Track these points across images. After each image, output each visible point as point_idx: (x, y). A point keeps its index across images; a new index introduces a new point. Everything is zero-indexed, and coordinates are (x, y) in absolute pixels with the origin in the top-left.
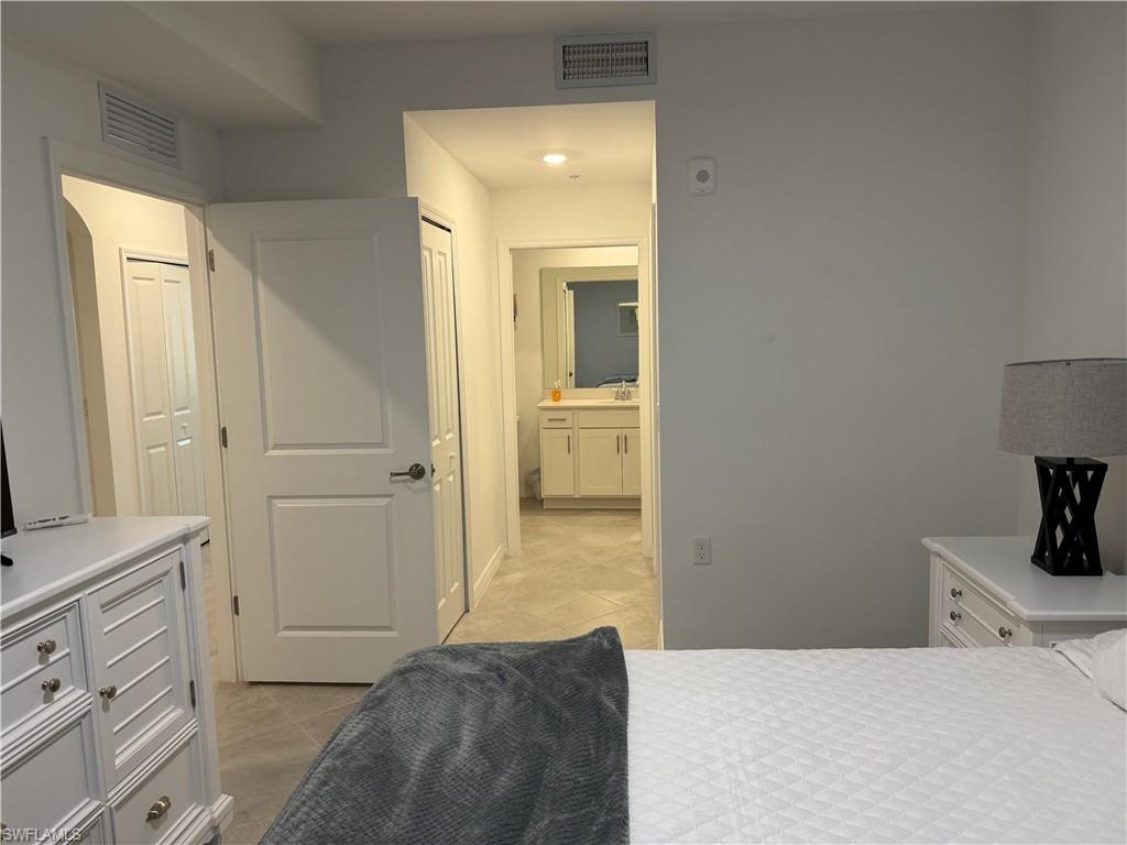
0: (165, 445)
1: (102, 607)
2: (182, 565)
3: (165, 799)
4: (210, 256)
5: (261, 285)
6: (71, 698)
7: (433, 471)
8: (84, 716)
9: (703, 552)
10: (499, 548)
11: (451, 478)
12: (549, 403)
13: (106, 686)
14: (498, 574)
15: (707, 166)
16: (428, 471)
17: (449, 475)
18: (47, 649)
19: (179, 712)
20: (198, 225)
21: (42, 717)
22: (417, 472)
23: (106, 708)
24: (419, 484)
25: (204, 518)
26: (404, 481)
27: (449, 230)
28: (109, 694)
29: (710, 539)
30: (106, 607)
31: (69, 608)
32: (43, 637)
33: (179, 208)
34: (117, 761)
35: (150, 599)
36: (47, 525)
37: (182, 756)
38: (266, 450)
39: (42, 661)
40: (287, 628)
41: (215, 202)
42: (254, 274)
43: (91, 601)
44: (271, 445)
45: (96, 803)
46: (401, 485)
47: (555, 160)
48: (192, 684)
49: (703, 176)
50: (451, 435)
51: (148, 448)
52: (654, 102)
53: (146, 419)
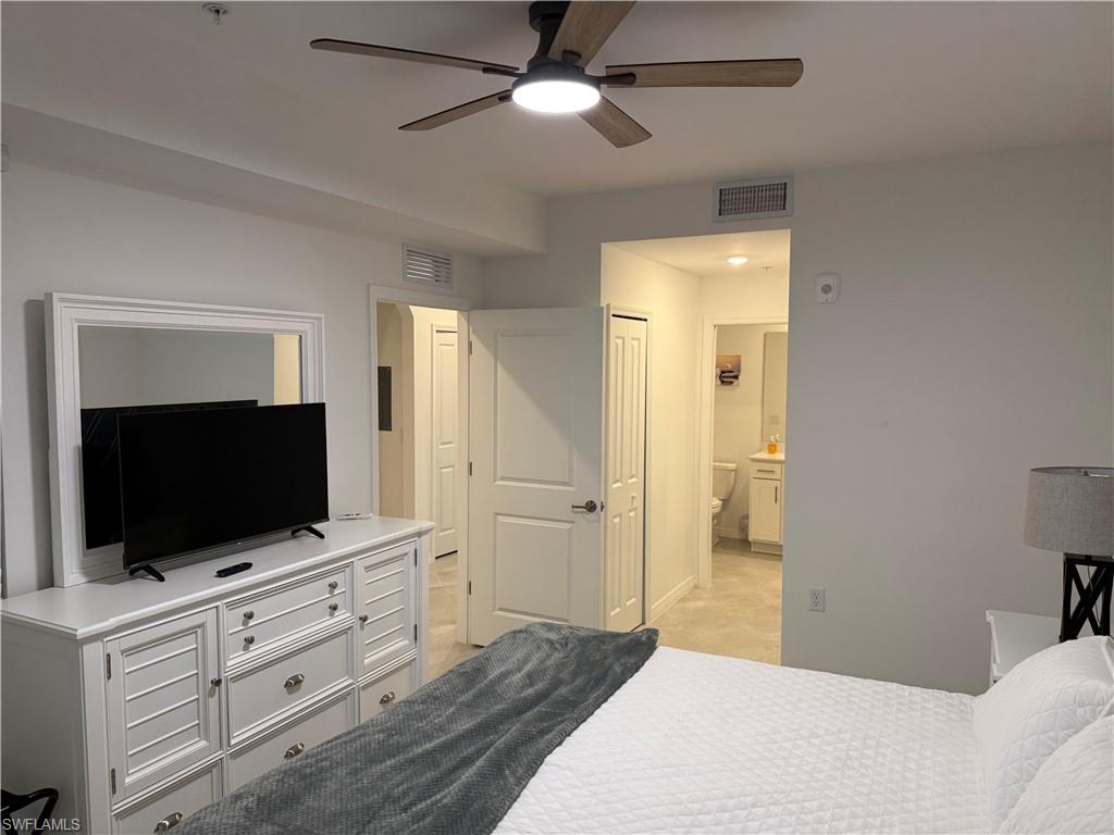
0: (453, 466)
1: (366, 568)
2: (416, 550)
3: (392, 693)
4: (470, 344)
5: (499, 367)
6: (342, 616)
7: (602, 507)
8: (349, 628)
9: (817, 600)
10: (691, 577)
11: (632, 514)
12: (765, 455)
13: (363, 615)
14: (684, 600)
15: (830, 280)
16: (599, 507)
17: (630, 511)
18: (333, 586)
19: (407, 642)
20: (465, 324)
21: (327, 623)
22: (591, 507)
23: (362, 628)
24: (592, 516)
25: (433, 523)
26: (582, 512)
27: (646, 320)
28: (364, 619)
29: (824, 591)
30: (368, 569)
31: (347, 566)
32: (331, 580)
33: (455, 312)
34: (366, 661)
35: (396, 568)
36: (349, 518)
37: (406, 670)
38: (495, 481)
39: (331, 592)
40: (500, 609)
41: (476, 309)
42: (496, 357)
43: (359, 564)
44: (499, 476)
45: (351, 681)
46: (579, 515)
47: (737, 262)
48: (416, 626)
49: (827, 289)
50: (634, 480)
51: (441, 468)
52: (789, 231)
53: (441, 447)
